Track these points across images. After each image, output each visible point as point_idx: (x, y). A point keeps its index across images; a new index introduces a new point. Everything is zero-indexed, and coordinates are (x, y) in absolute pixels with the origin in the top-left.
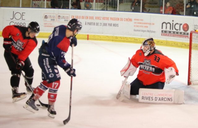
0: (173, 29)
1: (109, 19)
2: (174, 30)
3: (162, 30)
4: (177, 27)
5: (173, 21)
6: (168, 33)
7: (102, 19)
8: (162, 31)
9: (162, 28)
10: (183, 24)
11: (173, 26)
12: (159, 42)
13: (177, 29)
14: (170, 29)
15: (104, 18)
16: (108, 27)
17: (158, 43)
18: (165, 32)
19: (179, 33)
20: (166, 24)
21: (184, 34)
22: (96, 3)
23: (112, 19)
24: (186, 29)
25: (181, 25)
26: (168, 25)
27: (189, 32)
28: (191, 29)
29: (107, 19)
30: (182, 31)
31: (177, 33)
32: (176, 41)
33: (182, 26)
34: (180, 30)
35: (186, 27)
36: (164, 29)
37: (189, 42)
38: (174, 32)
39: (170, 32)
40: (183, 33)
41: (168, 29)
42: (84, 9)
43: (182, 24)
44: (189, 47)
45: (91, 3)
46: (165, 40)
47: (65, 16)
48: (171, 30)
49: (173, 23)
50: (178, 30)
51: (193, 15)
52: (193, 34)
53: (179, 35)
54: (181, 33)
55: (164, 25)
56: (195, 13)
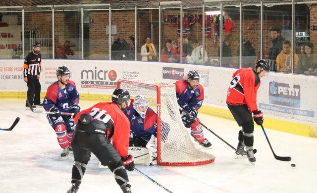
0: (96, 79)
1: (13, 70)
2: (98, 80)
3: (82, 80)
4: (102, 75)
5: (96, 68)
6: (89, 84)
7: (3, 70)
8: (82, 82)
9: (82, 78)
10: (108, 72)
11: (96, 74)
13: (101, 78)
14: (93, 79)
15: (6, 69)
16: (11, 80)
18: (87, 82)
19: (104, 83)
20: (87, 72)
21: (111, 83)
23: (17, 70)
24: (113, 78)
25: (106, 72)
26: (90, 74)
27: (116, 81)
28: (119, 77)
29: (11, 69)
30: (108, 80)
31: (102, 83)
32: (101, 93)
33: (107, 74)
34: (105, 79)
35: (113, 75)
36: (85, 79)
38: (98, 83)
39: (92, 82)
40: (109, 83)
41: (90, 79)
43: (107, 71)
46: (87, 93)
48: (94, 80)
49: (96, 71)
50: (102, 79)
51: (122, 59)
52: (122, 84)
53: (105, 86)
54: (107, 83)
55: (85, 73)
56: (124, 56)
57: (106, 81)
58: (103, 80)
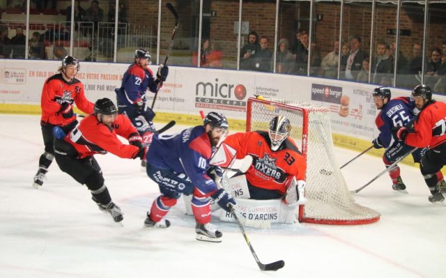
0: (216, 95)
1: (100, 77)
2: (219, 97)
3: (198, 96)
5: (217, 80)
6: (207, 103)
7: (86, 77)
8: (197, 99)
9: (197, 94)
10: (235, 87)
11: (217, 89)
12: (191, 119)
13: (224, 94)
14: (212, 95)
15: (89, 76)
16: (96, 92)
17: (190, 121)
18: (203, 100)
19: (228, 102)
20: (205, 85)
21: (238, 103)
22: (75, 49)
23: (104, 78)
24: (241, 95)
25: (231, 87)
26: (208, 88)
27: (246, 100)
28: (250, 94)
29: (96, 76)
30: (233, 98)
31: (225, 102)
33: (233, 90)
34: (230, 97)
35: (241, 91)
36: (201, 95)
37: (245, 119)
38: (219, 101)
39: (211, 101)
40: (235, 103)
41: (208, 96)
42: (53, 60)
43: (233, 86)
44: (245, 127)
45: (66, 48)
47: (18, 71)
48: (214, 97)
49: (217, 85)
50: (226, 97)
52: (254, 104)
53: (229, 107)
54: (231, 102)
55: (201, 87)
56: (258, 65)
57: (231, 99)
58: (227, 99)
